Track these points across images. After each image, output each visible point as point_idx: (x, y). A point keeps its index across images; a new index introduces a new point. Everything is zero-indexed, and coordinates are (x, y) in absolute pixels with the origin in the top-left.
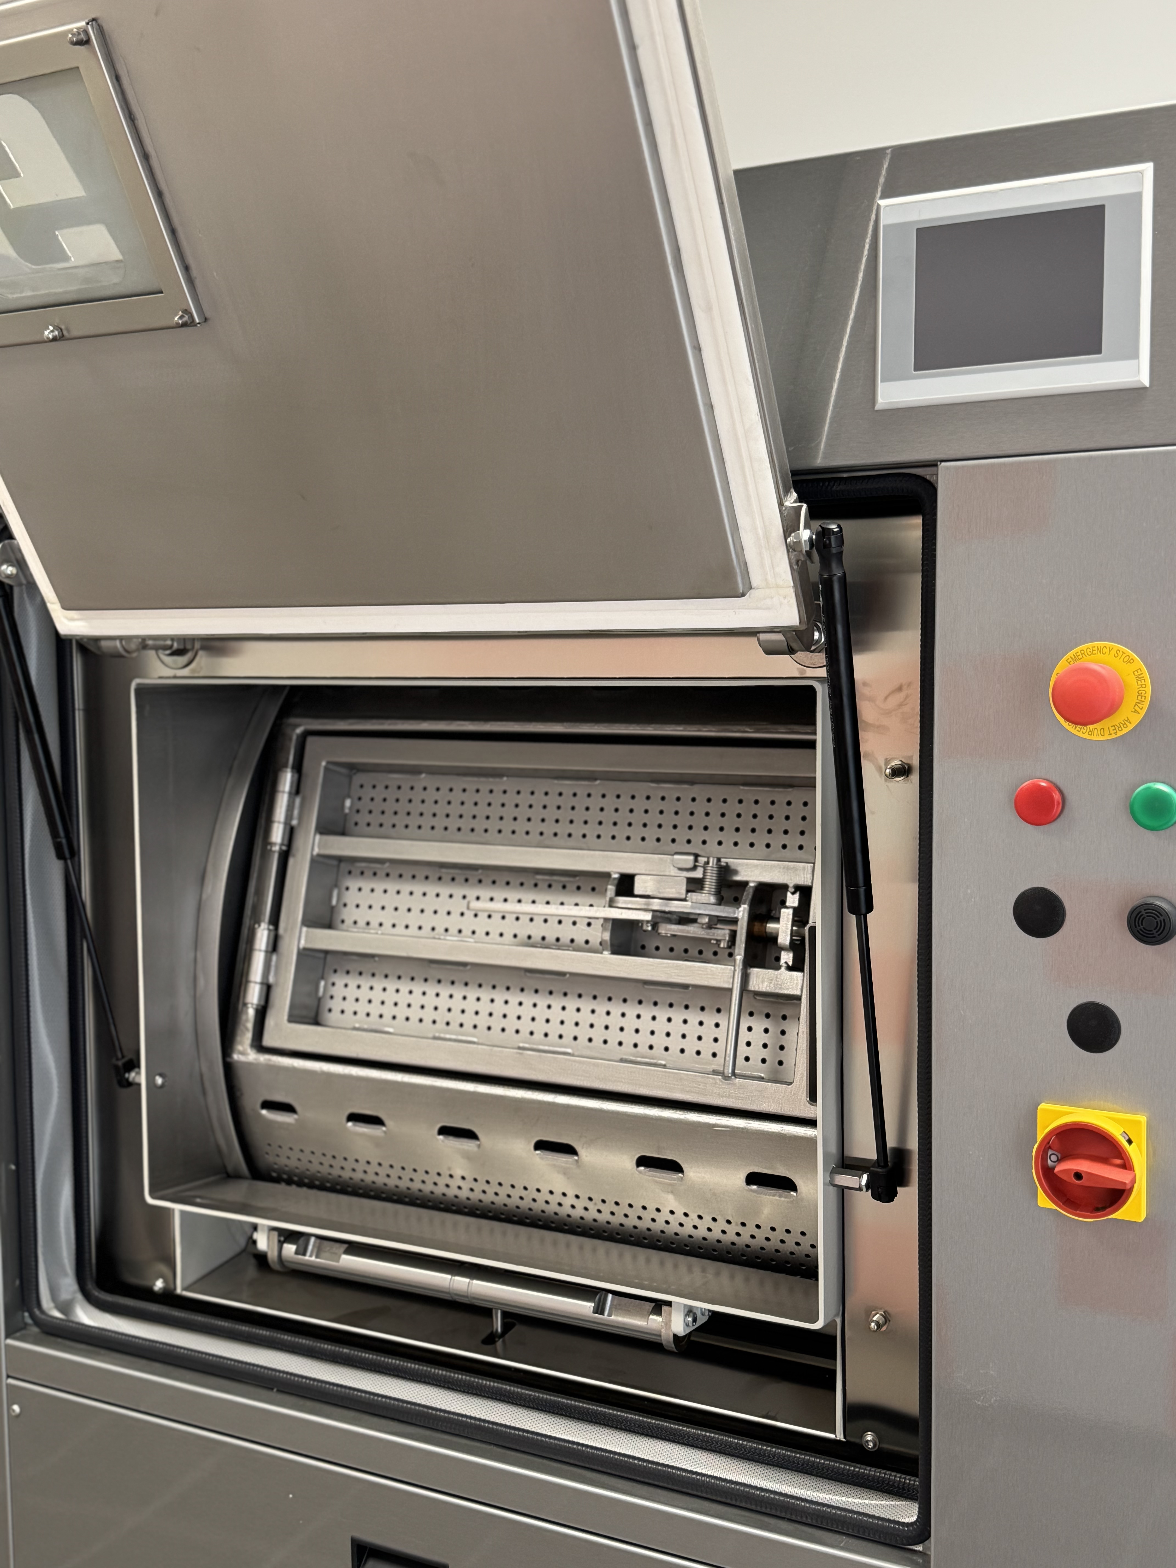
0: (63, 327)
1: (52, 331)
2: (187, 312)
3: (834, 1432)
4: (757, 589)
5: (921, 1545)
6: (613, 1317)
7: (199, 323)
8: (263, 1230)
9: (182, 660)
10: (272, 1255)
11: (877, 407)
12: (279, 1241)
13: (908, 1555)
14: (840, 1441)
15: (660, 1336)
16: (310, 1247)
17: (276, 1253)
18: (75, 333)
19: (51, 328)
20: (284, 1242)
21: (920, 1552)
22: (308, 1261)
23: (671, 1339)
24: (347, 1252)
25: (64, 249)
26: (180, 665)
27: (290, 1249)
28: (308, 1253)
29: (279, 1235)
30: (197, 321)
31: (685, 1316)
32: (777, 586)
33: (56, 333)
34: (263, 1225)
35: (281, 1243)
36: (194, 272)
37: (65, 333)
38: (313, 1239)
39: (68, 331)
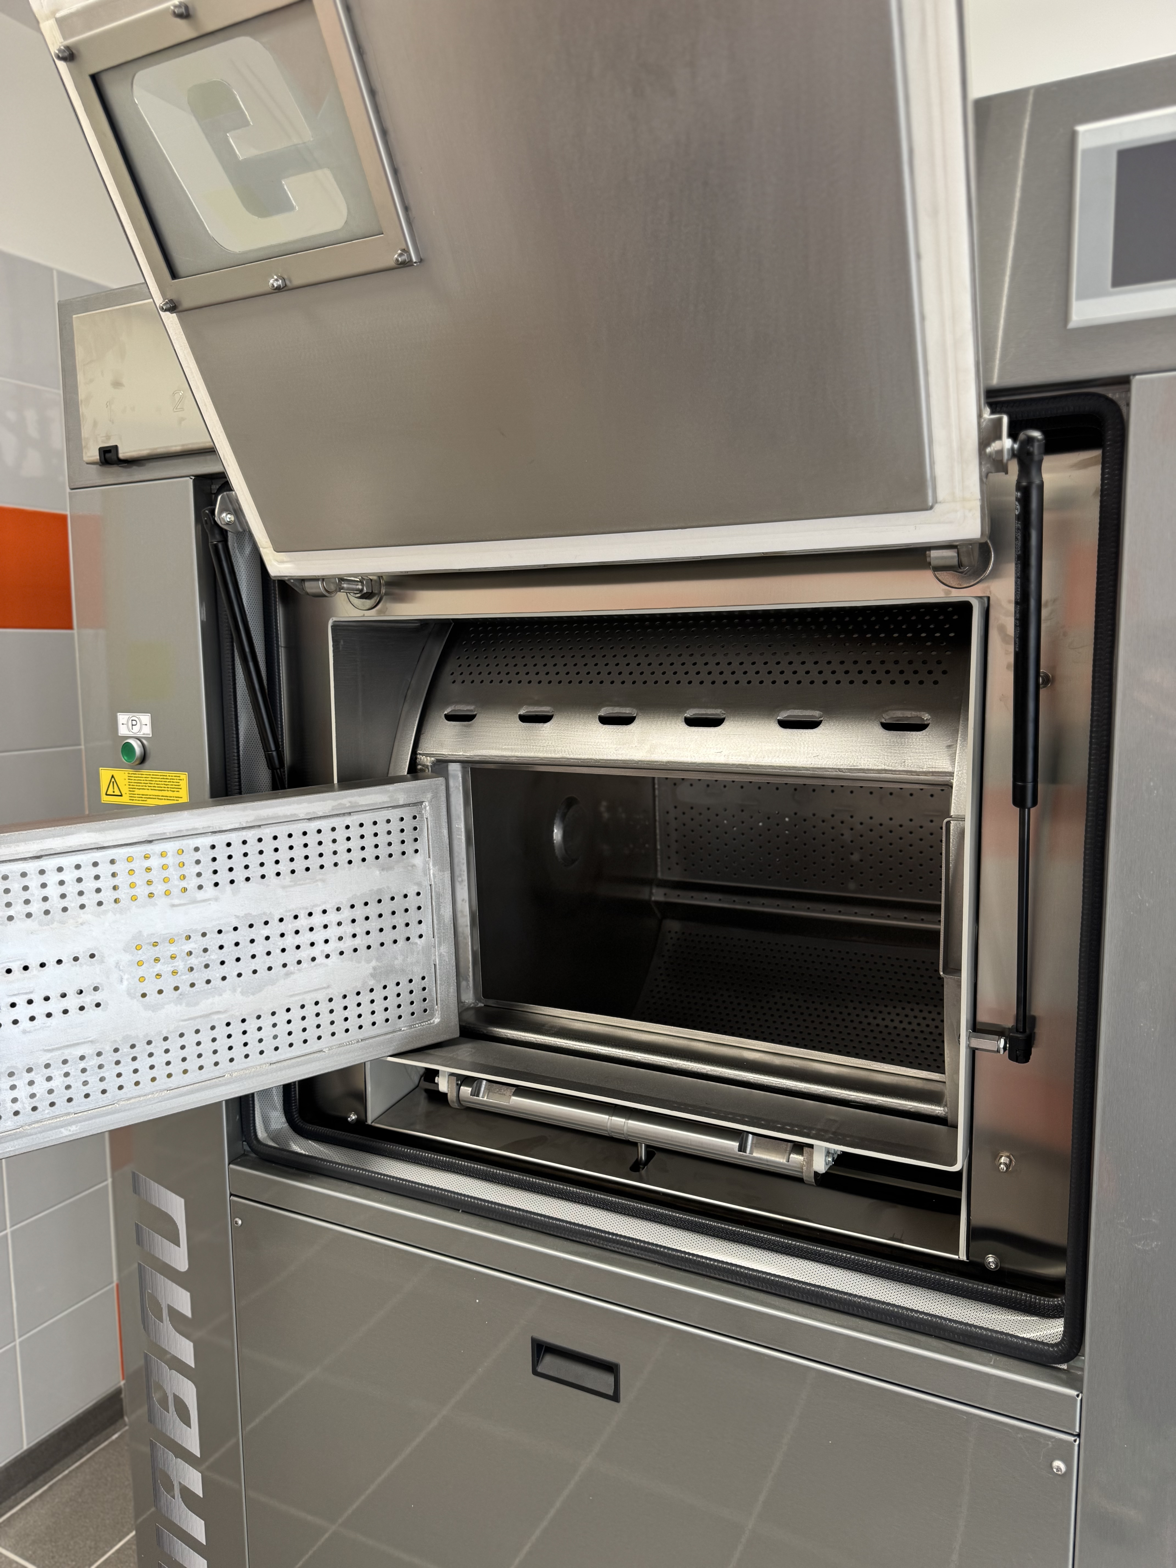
0: (285, 277)
1: (277, 280)
2: (405, 251)
3: (957, 1253)
4: (944, 502)
5: (1066, 1364)
6: (755, 1155)
7: (415, 263)
8: (444, 1076)
9: (369, 603)
10: (452, 1096)
11: (1071, 325)
12: (457, 1084)
13: (1055, 1373)
14: (963, 1262)
15: (802, 1172)
16: (482, 1089)
17: (455, 1094)
18: (297, 282)
19: (275, 277)
20: (461, 1085)
21: (1064, 1369)
22: (481, 1100)
23: (813, 1174)
24: (516, 1094)
25: (290, 198)
26: (368, 607)
27: (466, 1090)
28: (481, 1095)
29: (457, 1080)
30: (414, 260)
31: (826, 1156)
32: (964, 499)
33: (280, 282)
34: (444, 1072)
35: (459, 1086)
36: (414, 212)
37: (288, 283)
38: (484, 1082)
39: (290, 281)
